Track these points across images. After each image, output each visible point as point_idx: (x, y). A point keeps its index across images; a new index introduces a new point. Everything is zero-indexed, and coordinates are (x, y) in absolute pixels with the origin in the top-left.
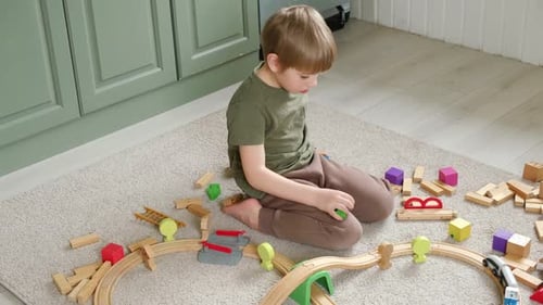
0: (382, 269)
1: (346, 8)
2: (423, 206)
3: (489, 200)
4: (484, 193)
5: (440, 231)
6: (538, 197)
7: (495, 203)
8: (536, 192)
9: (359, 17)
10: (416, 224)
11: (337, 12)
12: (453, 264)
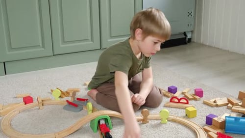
0: (143, 123)
1: (189, 36)
2: (179, 102)
3: (214, 104)
4: (214, 101)
5: (182, 113)
6: (241, 106)
7: (217, 106)
8: (241, 104)
9: (195, 41)
10: (173, 109)
11: (184, 37)
12: (180, 126)
